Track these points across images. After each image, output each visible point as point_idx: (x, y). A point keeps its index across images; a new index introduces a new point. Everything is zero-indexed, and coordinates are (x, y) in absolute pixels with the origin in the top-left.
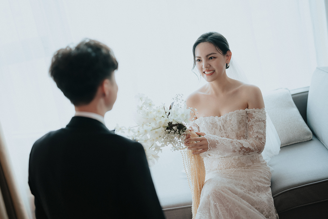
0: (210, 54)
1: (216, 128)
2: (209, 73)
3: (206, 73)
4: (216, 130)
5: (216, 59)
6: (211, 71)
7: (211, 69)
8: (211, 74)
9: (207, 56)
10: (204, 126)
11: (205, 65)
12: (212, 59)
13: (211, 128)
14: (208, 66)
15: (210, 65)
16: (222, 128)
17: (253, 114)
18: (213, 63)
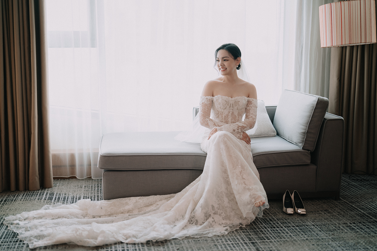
0: (225, 57)
1: (228, 105)
2: (223, 69)
3: (221, 69)
4: (227, 106)
5: (228, 61)
6: (224, 68)
7: (224, 67)
8: (224, 70)
9: (223, 58)
10: (221, 102)
11: (221, 64)
12: (225, 61)
13: (225, 104)
14: (223, 65)
15: (224, 65)
16: (231, 106)
17: (252, 101)
18: (226, 63)
